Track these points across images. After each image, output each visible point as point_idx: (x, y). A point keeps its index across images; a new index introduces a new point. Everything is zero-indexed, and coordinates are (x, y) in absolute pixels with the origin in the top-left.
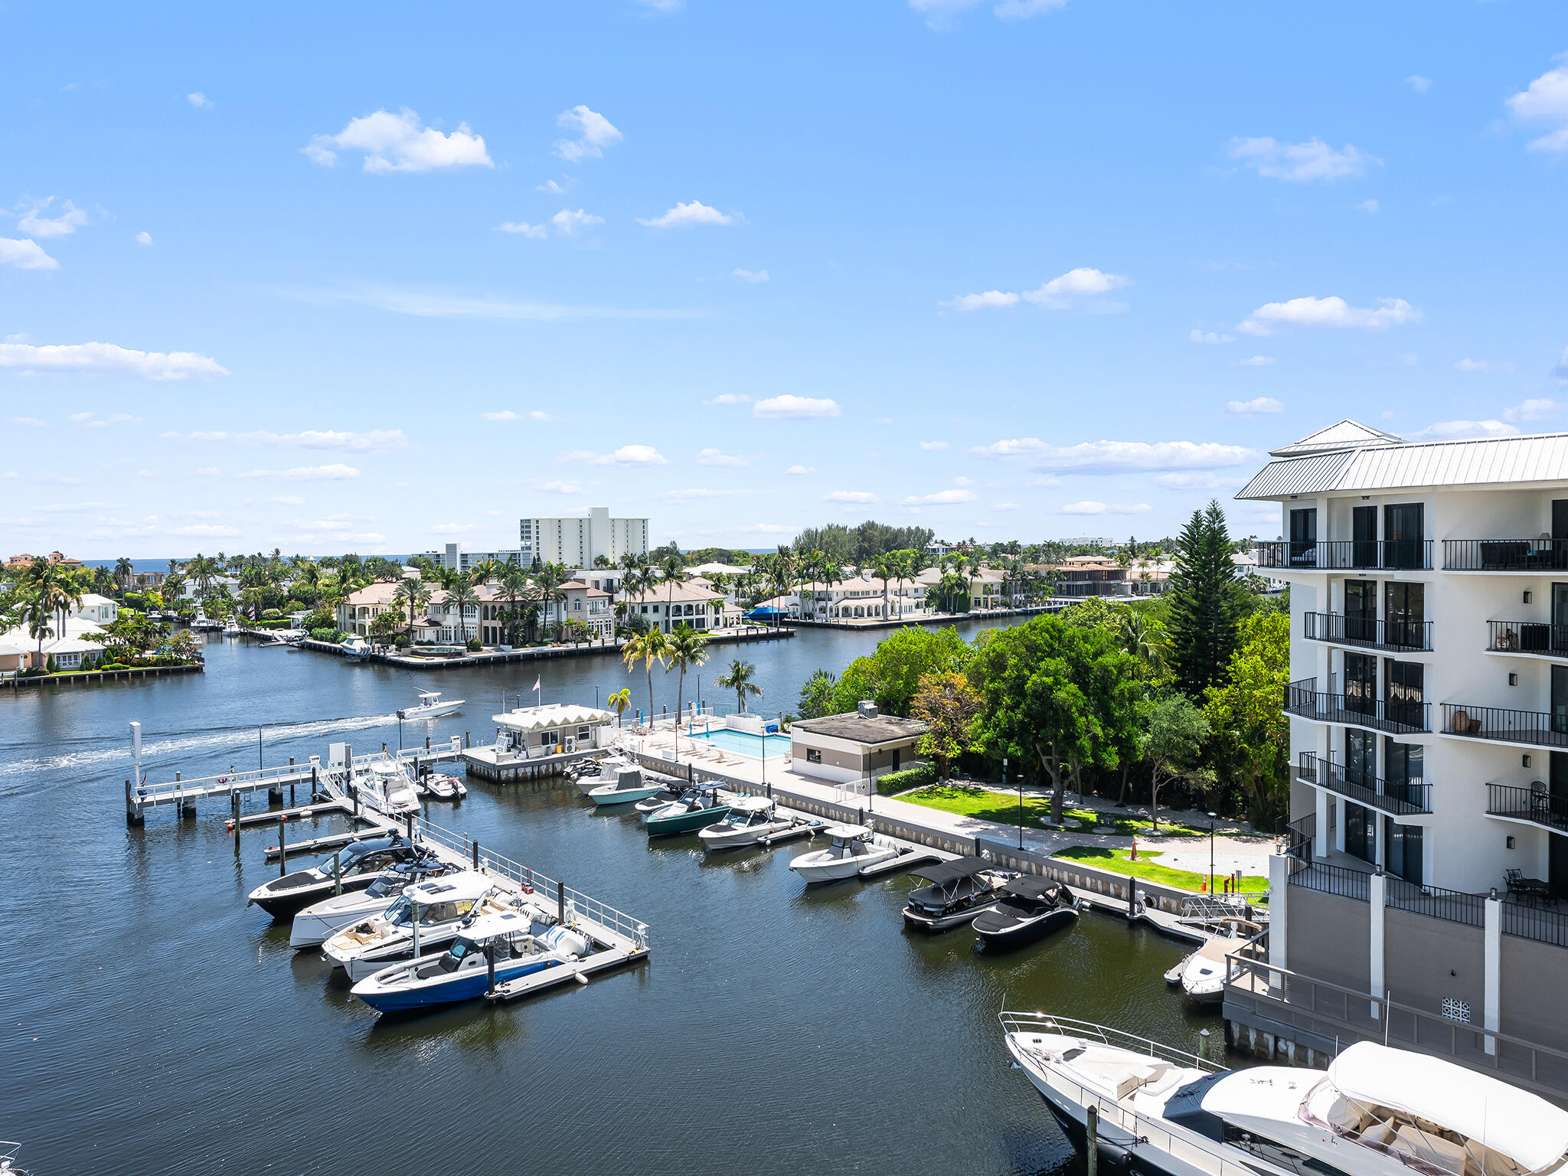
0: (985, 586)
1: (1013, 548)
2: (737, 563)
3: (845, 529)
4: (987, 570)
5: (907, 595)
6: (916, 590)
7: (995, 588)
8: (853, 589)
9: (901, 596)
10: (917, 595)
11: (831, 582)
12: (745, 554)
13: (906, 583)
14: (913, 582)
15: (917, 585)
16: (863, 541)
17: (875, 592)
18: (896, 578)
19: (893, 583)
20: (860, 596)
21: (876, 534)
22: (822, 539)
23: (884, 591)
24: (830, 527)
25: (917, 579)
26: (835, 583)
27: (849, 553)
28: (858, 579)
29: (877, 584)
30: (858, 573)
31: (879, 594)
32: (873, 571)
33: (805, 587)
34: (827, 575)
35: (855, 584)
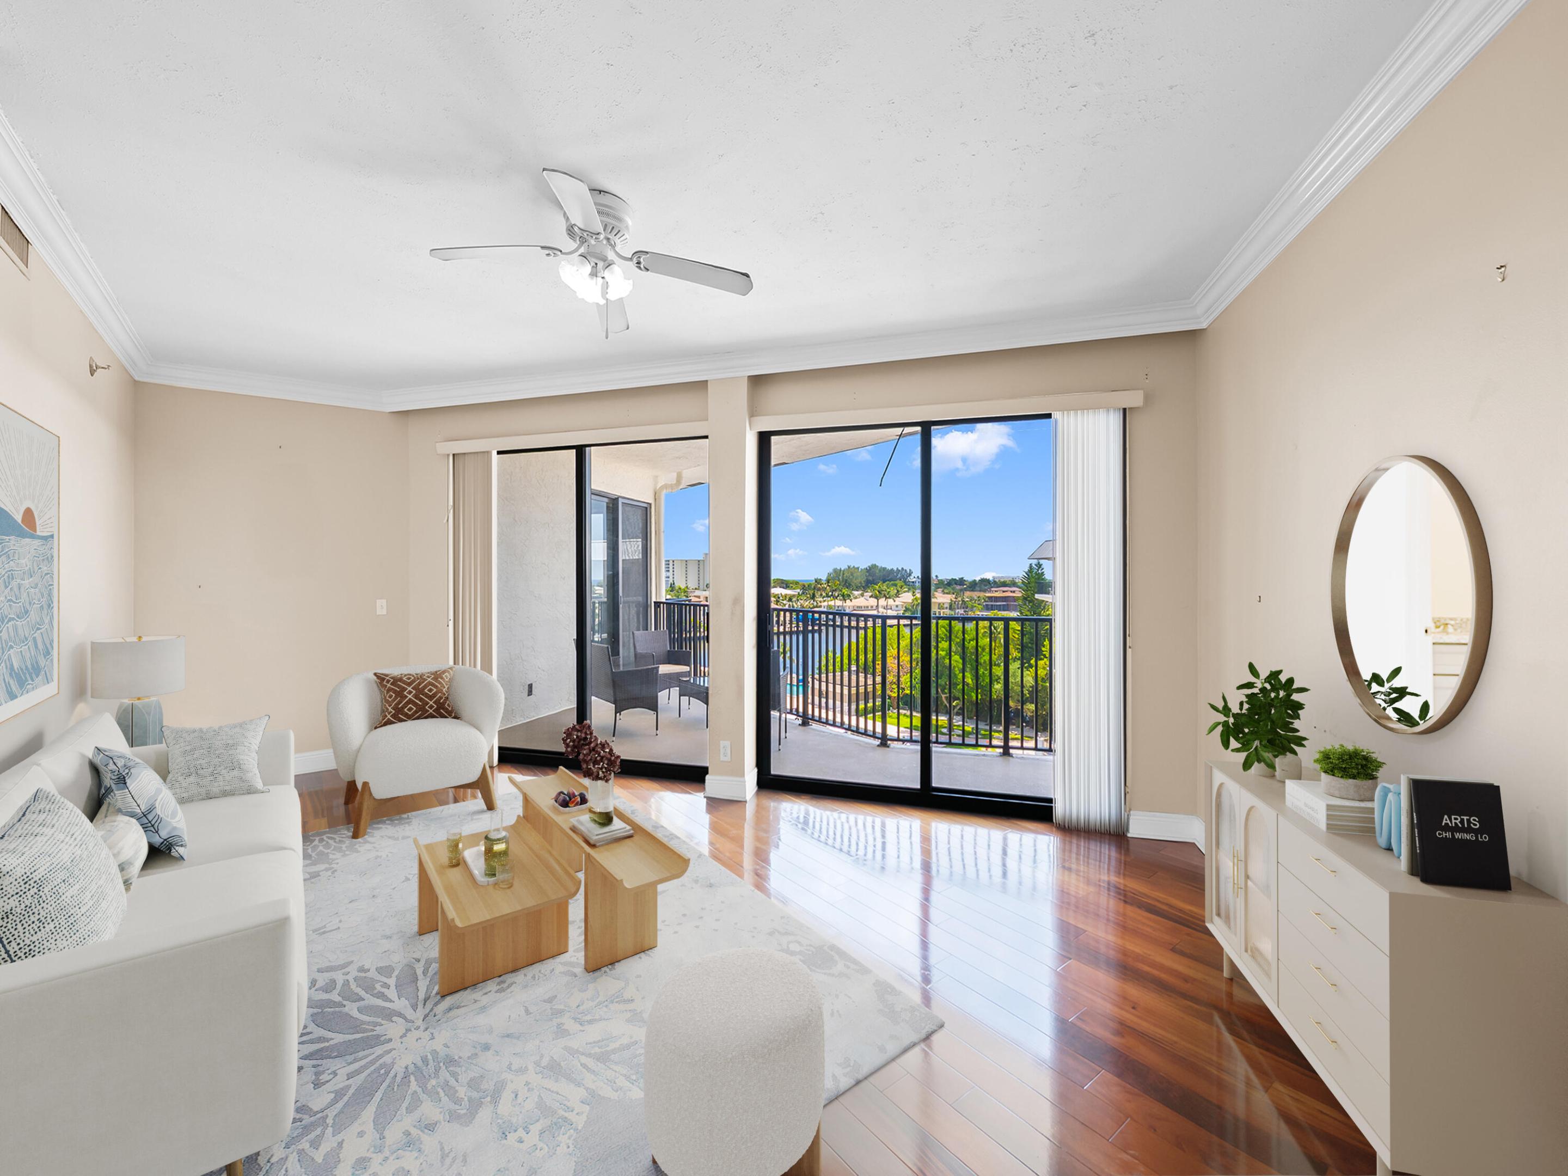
0: (939, 604)
1: (961, 582)
2: (792, 588)
3: (858, 568)
4: (941, 595)
5: (891, 609)
6: (897, 606)
7: (945, 606)
8: (859, 605)
9: (887, 609)
10: (897, 609)
11: (845, 600)
12: (797, 583)
13: (890, 601)
14: (895, 601)
15: (897, 603)
16: (869, 575)
17: (872, 607)
18: (884, 599)
19: (882, 602)
20: (863, 609)
21: (877, 571)
22: (843, 574)
23: (877, 606)
24: (849, 567)
25: (897, 599)
26: (848, 601)
27: (861, 583)
28: (862, 599)
29: (873, 602)
30: (862, 595)
31: (874, 608)
32: (870, 594)
33: (830, 603)
34: (843, 596)
35: (860, 602)
